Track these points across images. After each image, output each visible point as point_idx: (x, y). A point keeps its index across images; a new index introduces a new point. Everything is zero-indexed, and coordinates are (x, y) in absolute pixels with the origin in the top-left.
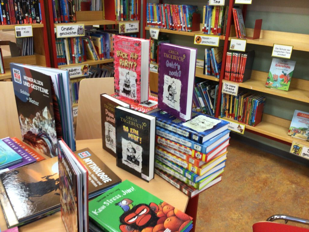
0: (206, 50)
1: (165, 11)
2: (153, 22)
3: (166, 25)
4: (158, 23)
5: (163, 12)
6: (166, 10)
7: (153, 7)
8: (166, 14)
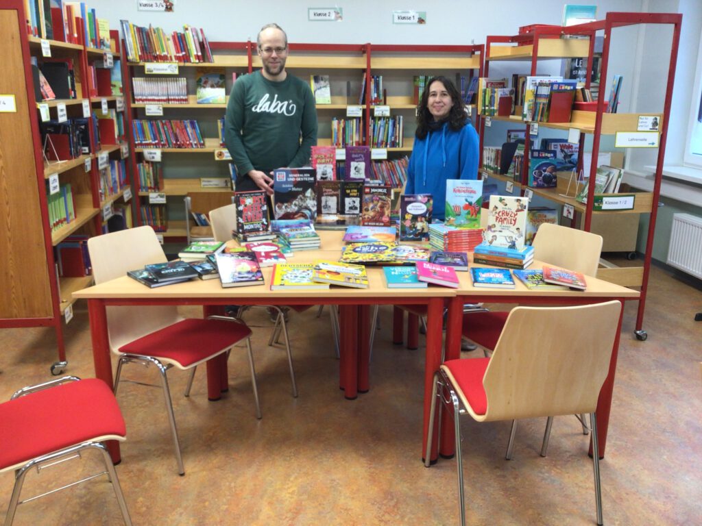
0: (230, 165)
1: (163, 128)
2: (144, 142)
3: (168, 143)
4: (154, 142)
5: (161, 130)
6: (165, 127)
7: (142, 125)
8: (167, 132)
